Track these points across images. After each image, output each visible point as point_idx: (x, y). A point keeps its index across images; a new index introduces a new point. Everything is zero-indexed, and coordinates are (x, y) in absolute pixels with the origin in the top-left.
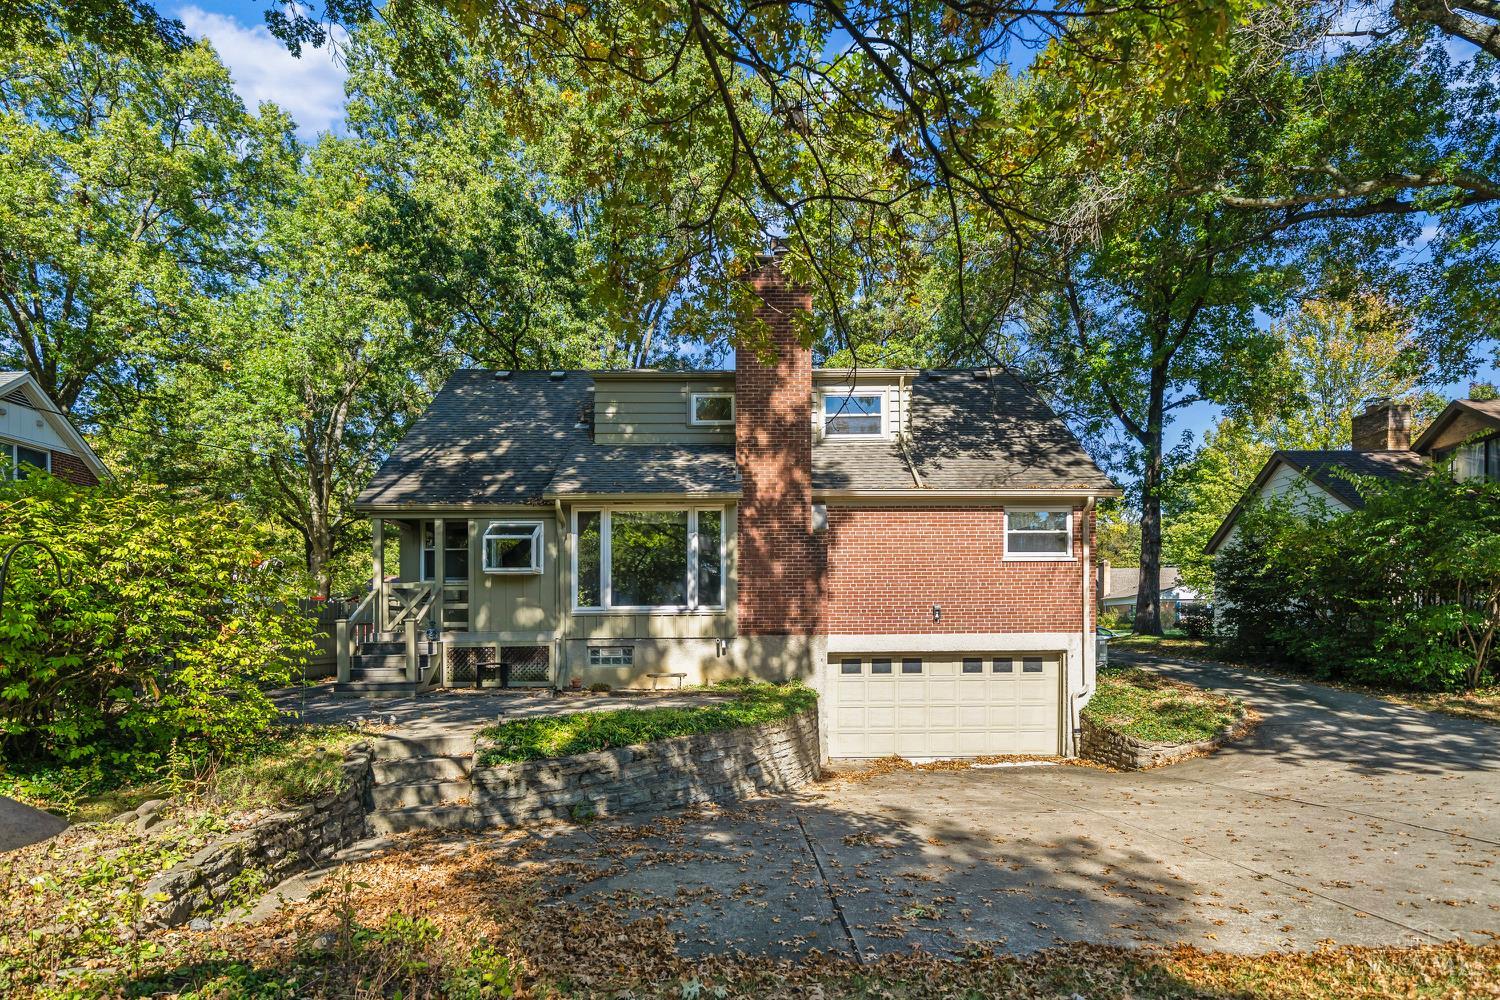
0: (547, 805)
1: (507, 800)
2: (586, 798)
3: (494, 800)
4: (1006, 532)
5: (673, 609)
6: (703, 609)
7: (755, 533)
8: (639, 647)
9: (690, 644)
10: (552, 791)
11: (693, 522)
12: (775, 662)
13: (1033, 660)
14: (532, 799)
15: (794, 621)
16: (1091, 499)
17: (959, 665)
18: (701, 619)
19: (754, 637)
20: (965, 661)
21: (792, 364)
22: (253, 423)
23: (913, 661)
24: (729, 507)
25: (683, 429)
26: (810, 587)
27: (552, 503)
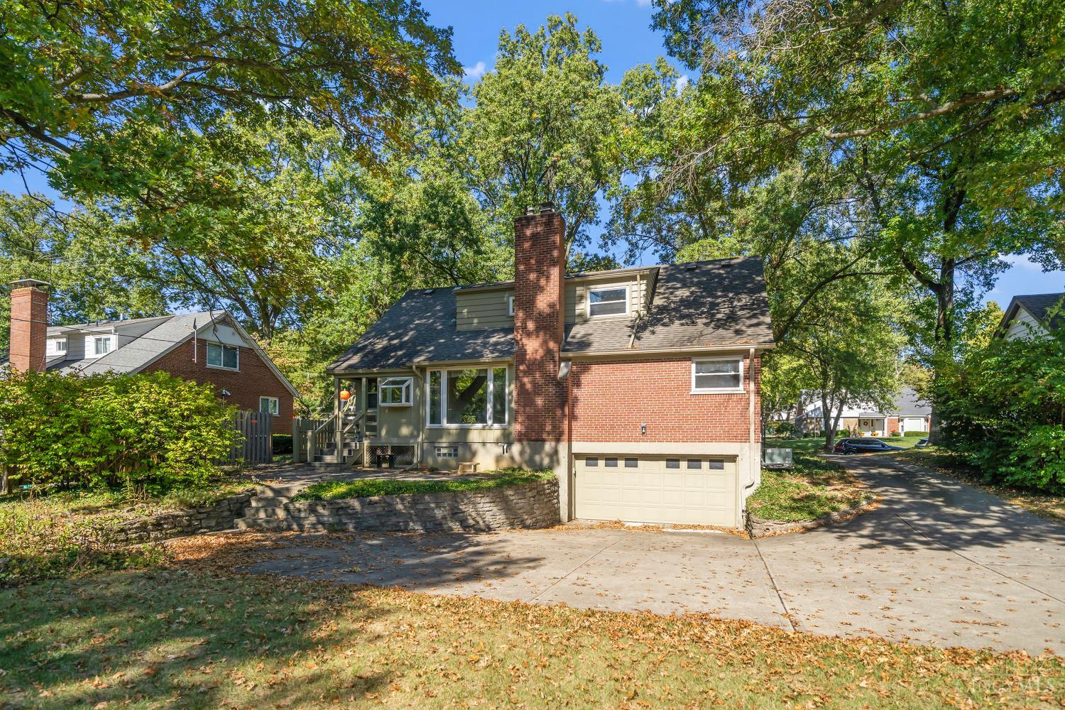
0: (319, 522)
1: (300, 518)
2: (340, 521)
3: (293, 517)
4: (694, 374)
5: (479, 425)
6: (496, 426)
7: (526, 380)
8: (462, 448)
9: (488, 445)
10: (323, 516)
11: (490, 375)
12: (537, 458)
13: (717, 461)
14: (313, 519)
15: (549, 433)
16: (752, 351)
17: (664, 463)
18: (495, 431)
19: (525, 443)
20: (667, 460)
21: (548, 278)
22: (343, 323)
23: (631, 460)
24: (510, 365)
25: (505, 318)
26: (559, 413)
27: (411, 367)
